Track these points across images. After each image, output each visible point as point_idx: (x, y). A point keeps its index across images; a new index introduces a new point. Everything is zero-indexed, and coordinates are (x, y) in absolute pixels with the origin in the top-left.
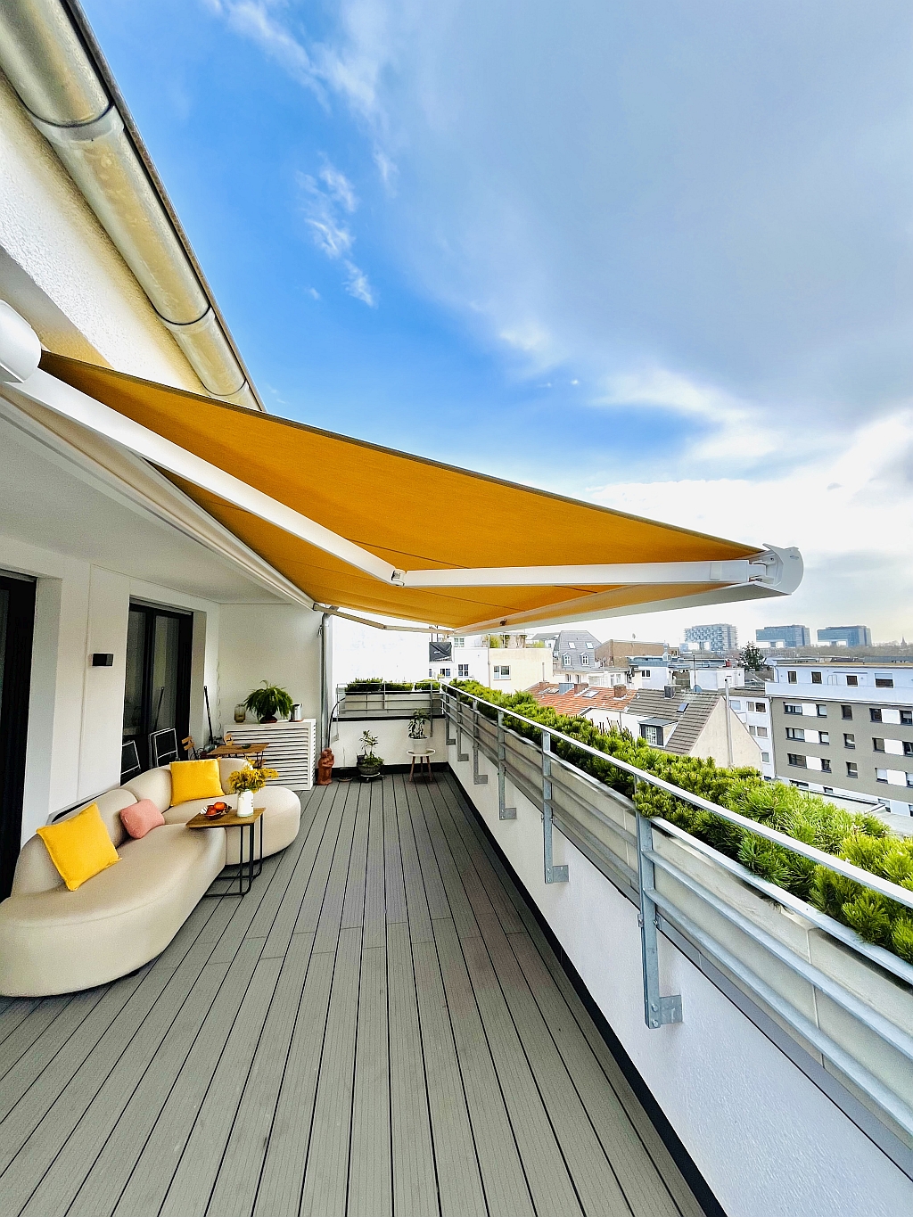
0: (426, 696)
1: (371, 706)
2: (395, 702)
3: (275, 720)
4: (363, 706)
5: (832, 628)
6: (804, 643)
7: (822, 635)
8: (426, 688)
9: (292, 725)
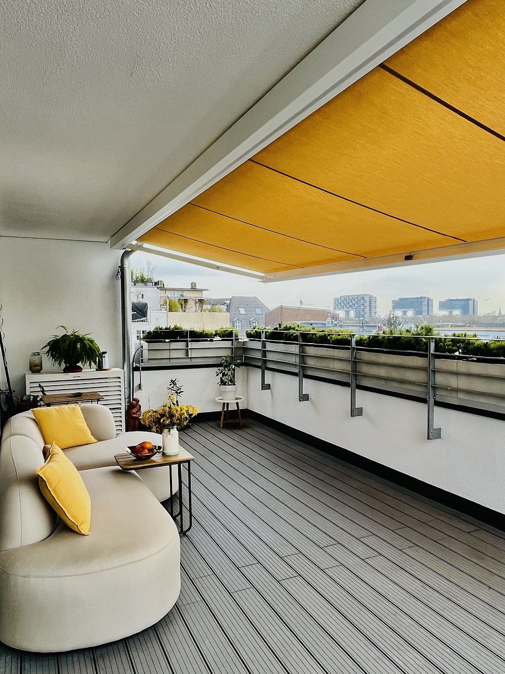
0: (228, 344)
1: (174, 355)
2: (199, 350)
3: (79, 369)
4: (166, 355)
5: (451, 300)
6: (428, 313)
7: (443, 305)
8: (227, 335)
9: (101, 374)
